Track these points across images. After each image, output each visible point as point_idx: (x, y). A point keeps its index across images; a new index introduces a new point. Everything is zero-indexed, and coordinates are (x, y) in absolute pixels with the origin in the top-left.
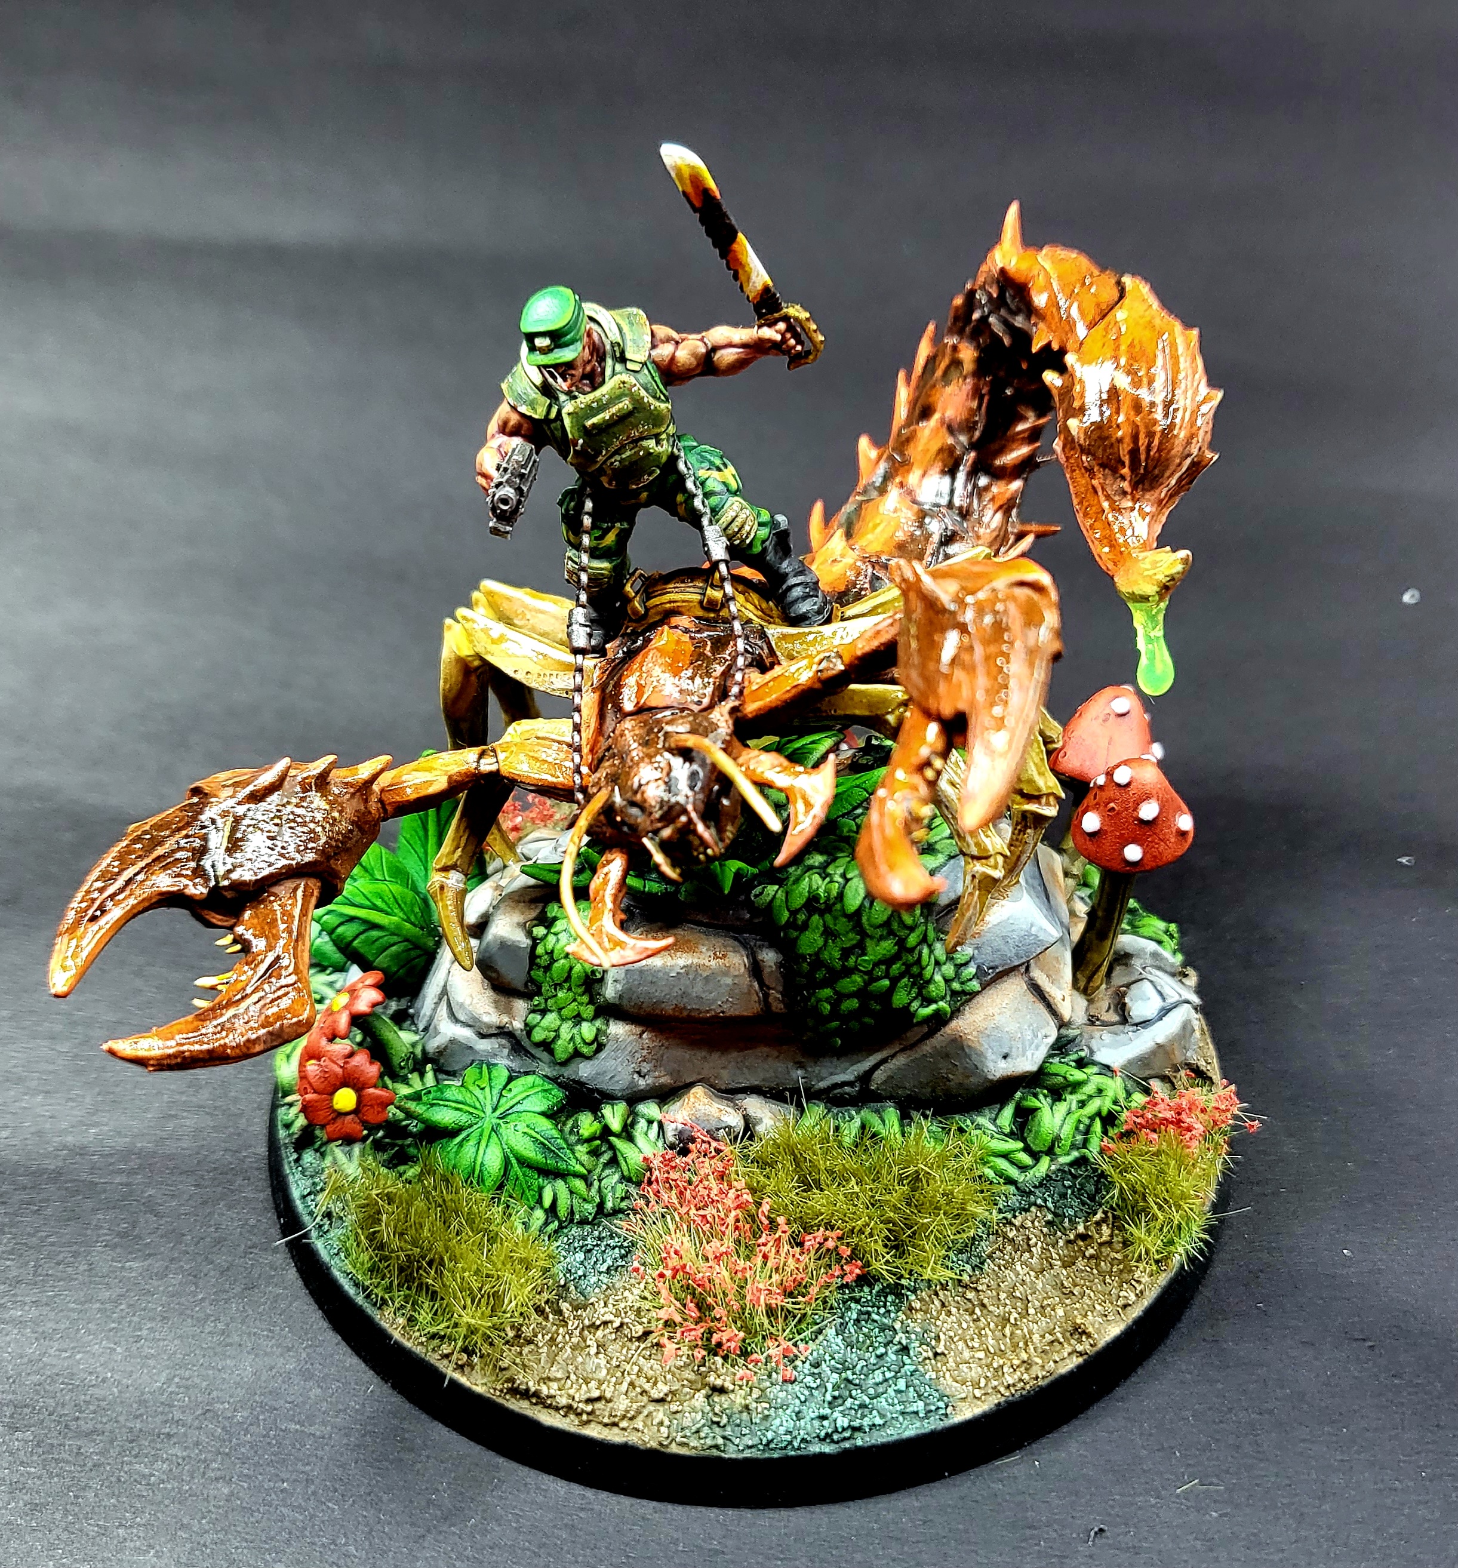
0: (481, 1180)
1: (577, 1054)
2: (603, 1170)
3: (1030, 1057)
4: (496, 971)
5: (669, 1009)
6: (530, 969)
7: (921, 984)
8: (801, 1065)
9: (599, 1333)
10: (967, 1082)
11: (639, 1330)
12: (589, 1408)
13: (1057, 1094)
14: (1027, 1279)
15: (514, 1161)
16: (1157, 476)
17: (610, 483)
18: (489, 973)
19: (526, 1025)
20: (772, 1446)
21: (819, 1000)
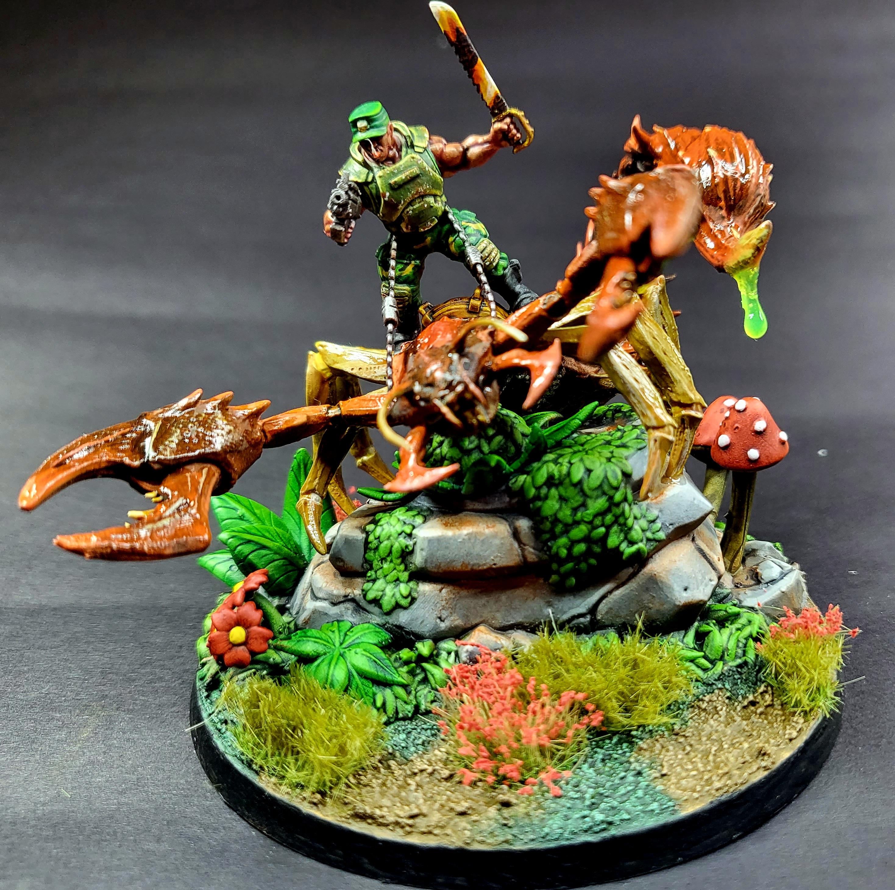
0: (332, 685)
1: (398, 606)
2: (418, 686)
3: (702, 590)
4: (342, 561)
5: (458, 566)
6: (365, 552)
7: (626, 530)
8: (549, 604)
9: (417, 778)
10: (662, 608)
11: (446, 773)
12: (410, 822)
13: (721, 623)
14: (719, 728)
15: (355, 674)
16: (741, 206)
17: (407, 228)
18: (338, 564)
19: (363, 590)
20: (548, 838)
21: (559, 547)
